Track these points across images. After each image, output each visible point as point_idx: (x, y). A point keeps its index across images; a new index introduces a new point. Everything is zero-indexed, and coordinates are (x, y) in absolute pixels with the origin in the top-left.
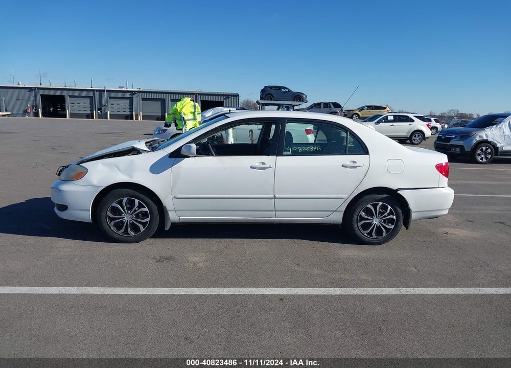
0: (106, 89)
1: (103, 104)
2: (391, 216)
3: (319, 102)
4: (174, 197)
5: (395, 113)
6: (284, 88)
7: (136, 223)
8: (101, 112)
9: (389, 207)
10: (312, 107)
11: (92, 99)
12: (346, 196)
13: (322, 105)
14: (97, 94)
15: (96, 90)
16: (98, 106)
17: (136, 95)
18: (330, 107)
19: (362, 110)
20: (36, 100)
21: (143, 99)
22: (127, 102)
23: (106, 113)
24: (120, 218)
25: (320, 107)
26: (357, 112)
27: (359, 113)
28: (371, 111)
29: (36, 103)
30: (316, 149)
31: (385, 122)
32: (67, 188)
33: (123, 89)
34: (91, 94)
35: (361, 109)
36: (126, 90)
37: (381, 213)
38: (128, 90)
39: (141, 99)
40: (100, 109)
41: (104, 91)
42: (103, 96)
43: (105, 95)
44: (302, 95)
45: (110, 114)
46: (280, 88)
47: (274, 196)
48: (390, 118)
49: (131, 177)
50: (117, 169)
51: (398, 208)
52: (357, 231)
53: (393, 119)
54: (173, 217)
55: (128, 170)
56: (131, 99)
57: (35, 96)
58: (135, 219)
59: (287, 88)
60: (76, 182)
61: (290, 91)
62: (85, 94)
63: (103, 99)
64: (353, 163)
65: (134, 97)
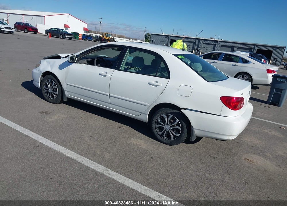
0: (203, 38)
1: (199, 47)
2: (178, 127)
8: (197, 51)
9: (177, 120)
11: (194, 43)
12: (149, 105)
14: (197, 41)
15: (197, 39)
16: (196, 47)
17: (218, 43)
20: (168, 42)
21: (222, 46)
22: (212, 46)
23: (200, 52)
24: (47, 89)
29: (168, 44)
30: (138, 69)
33: (213, 39)
34: (194, 41)
36: (214, 40)
37: (171, 123)
38: (215, 40)
39: (220, 45)
40: (197, 49)
41: (201, 39)
42: (200, 42)
43: (202, 42)
45: (201, 53)
47: (109, 94)
50: (49, 65)
51: (183, 123)
52: (154, 131)
55: (52, 66)
56: (215, 45)
57: (168, 40)
58: (52, 91)
62: (191, 40)
63: (200, 44)
64: (157, 83)
65: (216, 44)
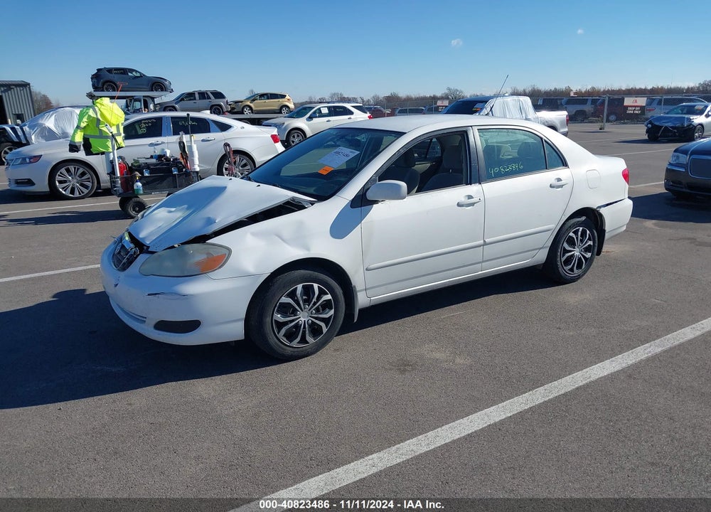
3: (191, 91)
4: (367, 270)
5: (328, 103)
6: (132, 71)
7: (317, 322)
9: (588, 232)
10: (182, 100)
12: (554, 226)
13: (197, 96)
18: (209, 98)
19: (254, 100)
24: (293, 321)
25: (195, 99)
26: (248, 103)
27: (251, 105)
28: (267, 101)
31: (319, 117)
32: (196, 288)
35: (253, 98)
37: (581, 241)
44: (163, 81)
46: (124, 71)
47: (484, 241)
48: (325, 111)
49: (308, 249)
50: (280, 241)
51: (594, 231)
53: (327, 112)
54: (362, 300)
55: (299, 237)
58: (316, 316)
59: (136, 71)
60: (212, 275)
61: (142, 76)
64: (560, 181)
